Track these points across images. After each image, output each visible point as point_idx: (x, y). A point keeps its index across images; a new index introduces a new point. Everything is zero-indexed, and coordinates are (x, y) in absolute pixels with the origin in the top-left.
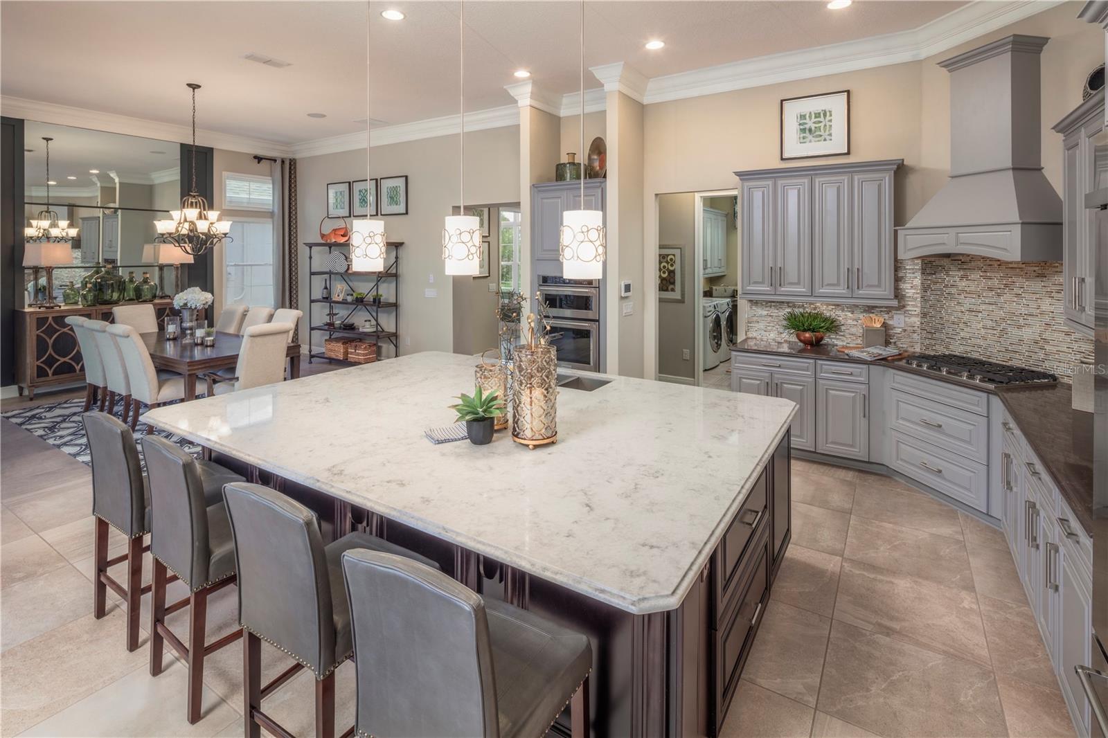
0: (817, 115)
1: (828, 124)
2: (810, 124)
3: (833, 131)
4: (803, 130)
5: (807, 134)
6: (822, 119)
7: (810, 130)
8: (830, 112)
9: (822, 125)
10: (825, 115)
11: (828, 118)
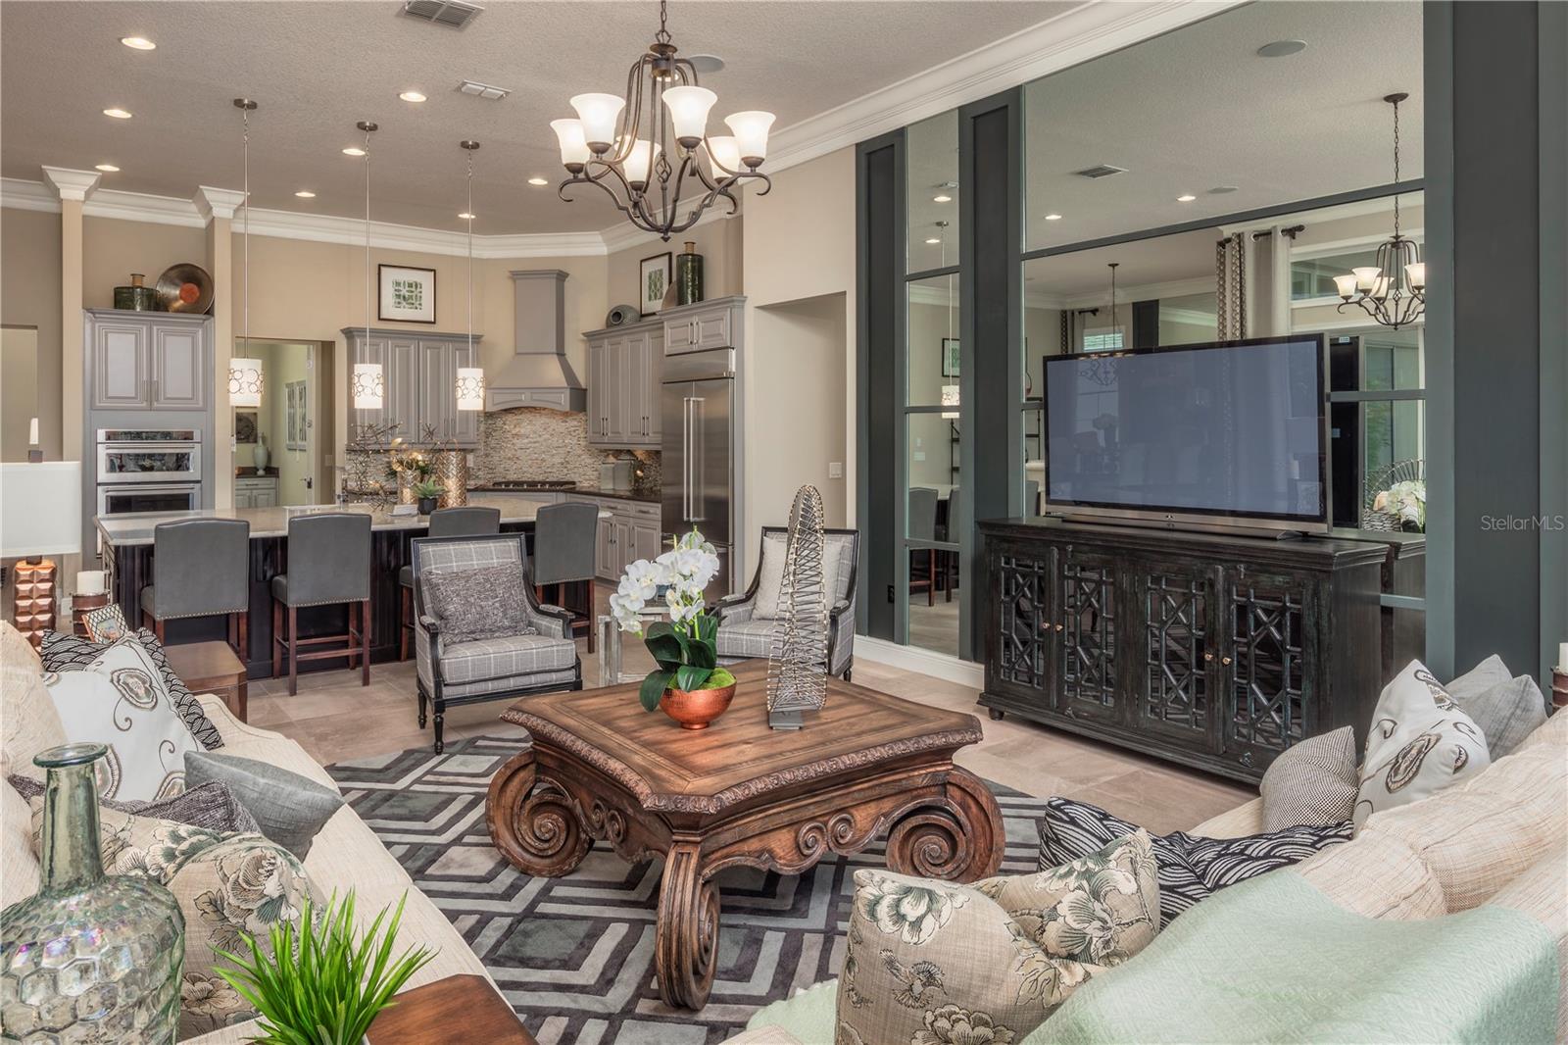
0: (410, 285)
1: (419, 295)
2: (404, 292)
3: (422, 302)
4: (398, 296)
5: (401, 300)
6: (413, 289)
7: (404, 297)
8: (421, 285)
9: (414, 294)
10: (416, 287)
11: (419, 290)
